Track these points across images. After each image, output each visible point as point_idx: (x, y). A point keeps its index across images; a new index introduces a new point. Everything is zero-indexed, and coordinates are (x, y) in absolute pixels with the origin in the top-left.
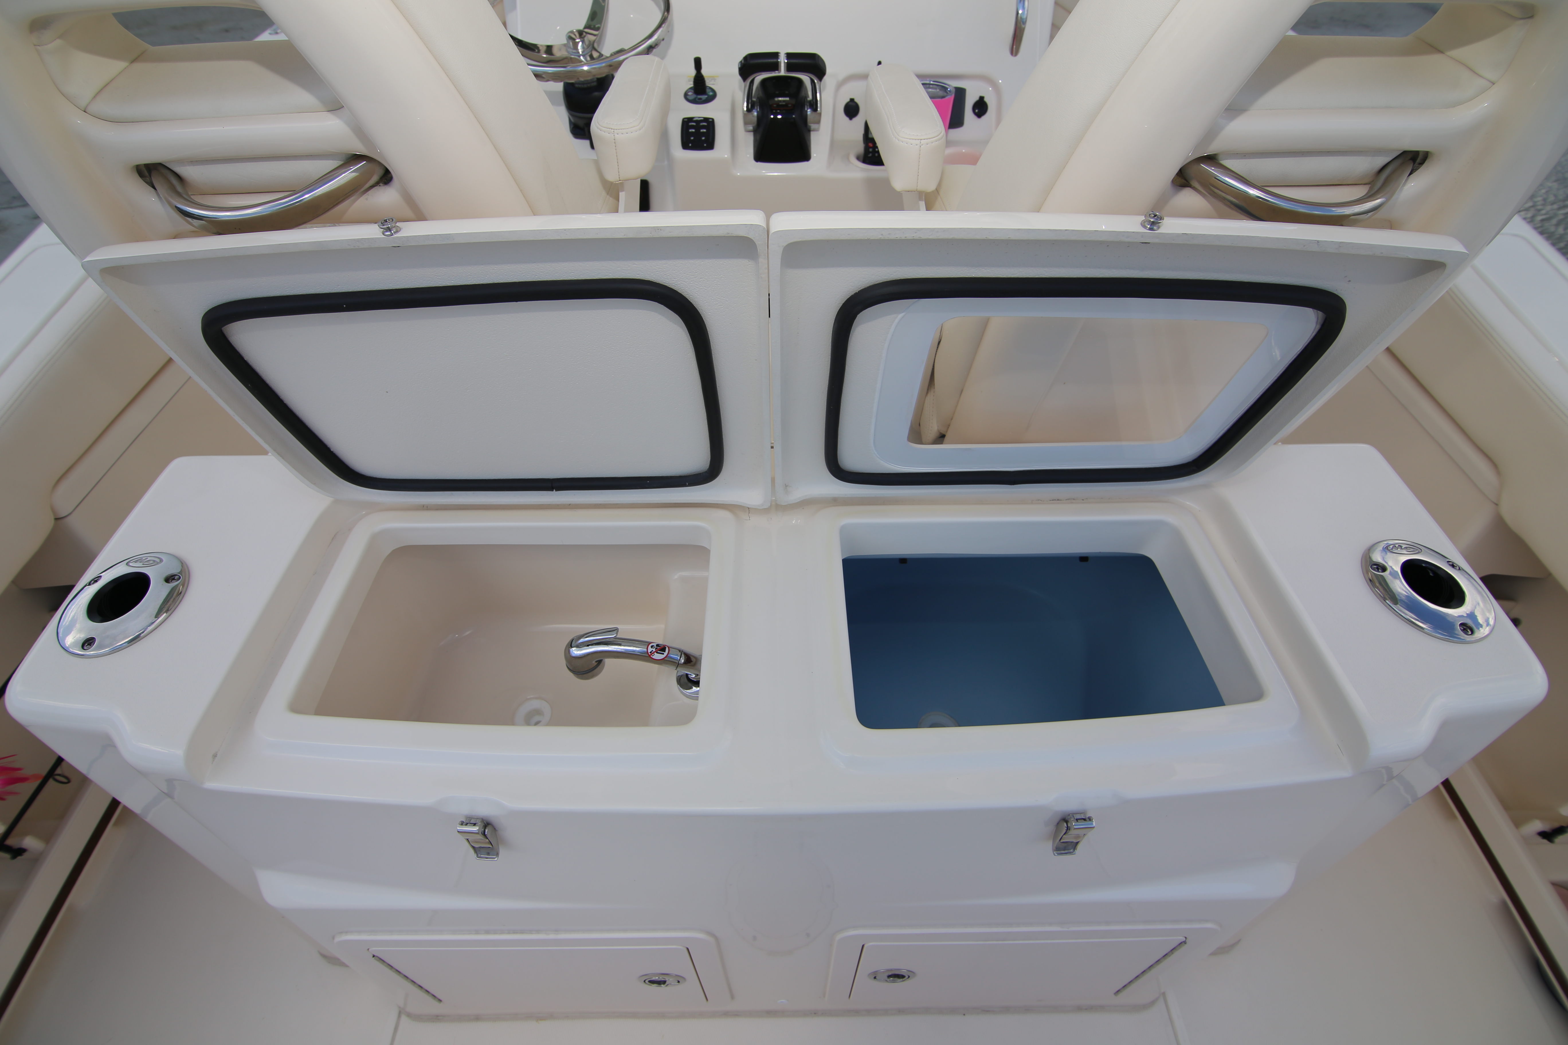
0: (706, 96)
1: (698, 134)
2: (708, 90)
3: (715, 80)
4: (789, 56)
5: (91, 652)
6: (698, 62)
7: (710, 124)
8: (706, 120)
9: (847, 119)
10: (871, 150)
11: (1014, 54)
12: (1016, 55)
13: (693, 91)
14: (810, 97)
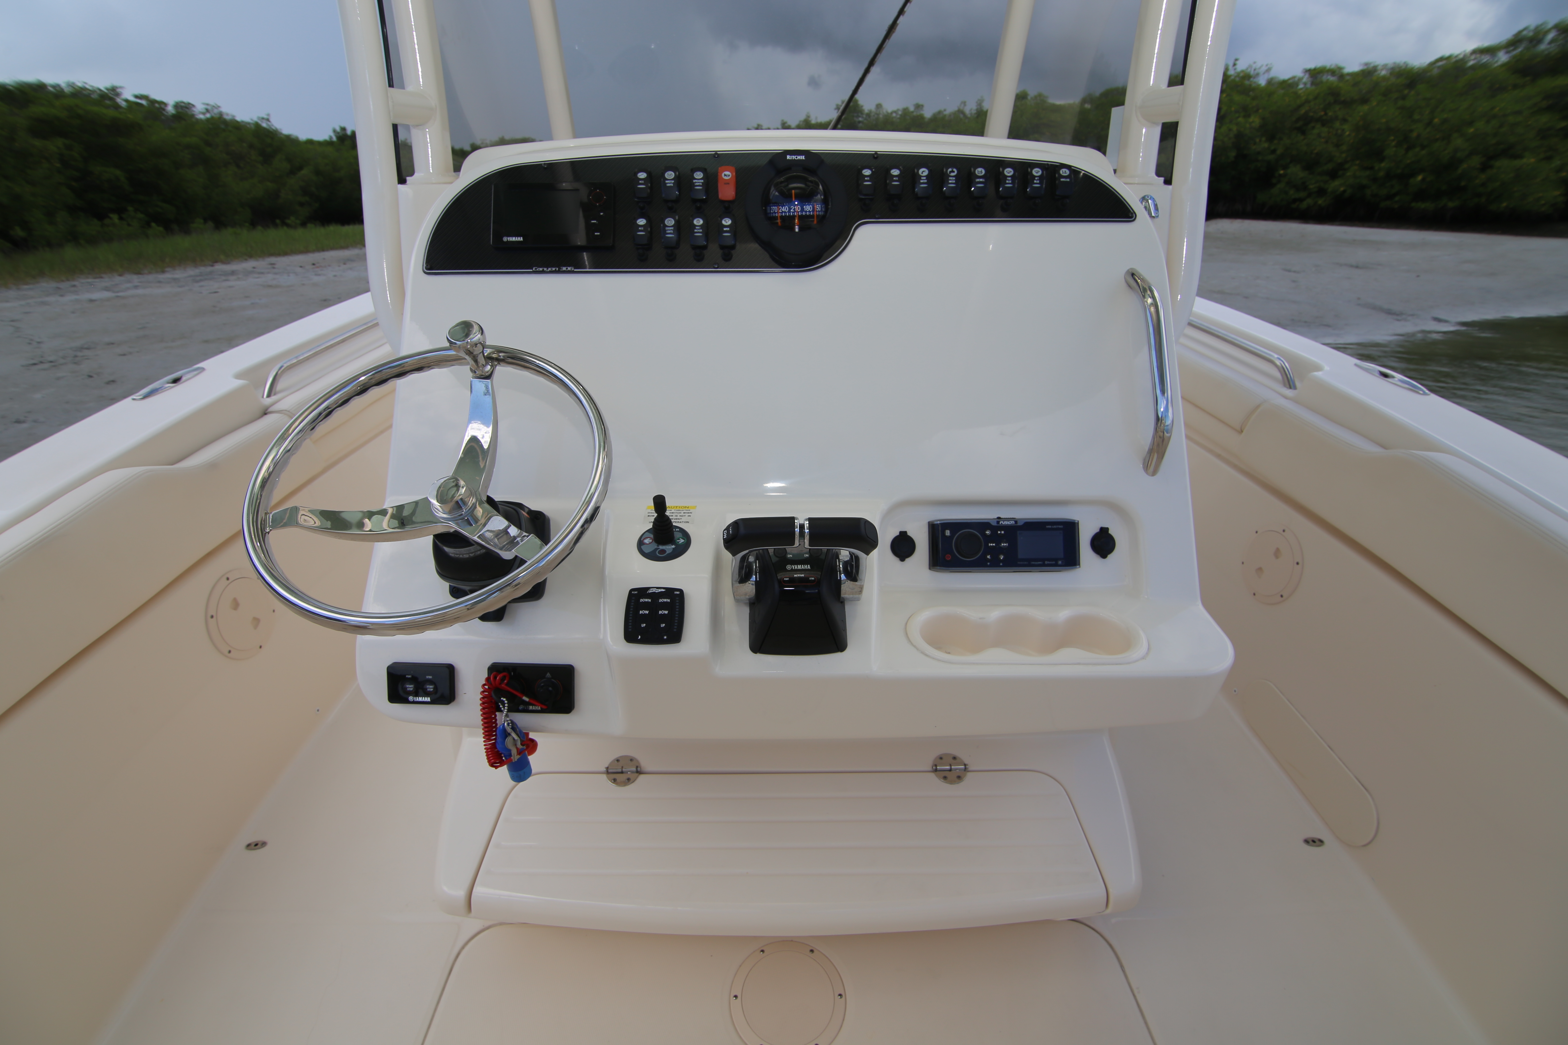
0: (673, 546)
1: (654, 618)
2: (677, 535)
6: (660, 503)
7: (676, 600)
8: (670, 592)
11: (1151, 469)
12: (1154, 473)
13: (652, 536)
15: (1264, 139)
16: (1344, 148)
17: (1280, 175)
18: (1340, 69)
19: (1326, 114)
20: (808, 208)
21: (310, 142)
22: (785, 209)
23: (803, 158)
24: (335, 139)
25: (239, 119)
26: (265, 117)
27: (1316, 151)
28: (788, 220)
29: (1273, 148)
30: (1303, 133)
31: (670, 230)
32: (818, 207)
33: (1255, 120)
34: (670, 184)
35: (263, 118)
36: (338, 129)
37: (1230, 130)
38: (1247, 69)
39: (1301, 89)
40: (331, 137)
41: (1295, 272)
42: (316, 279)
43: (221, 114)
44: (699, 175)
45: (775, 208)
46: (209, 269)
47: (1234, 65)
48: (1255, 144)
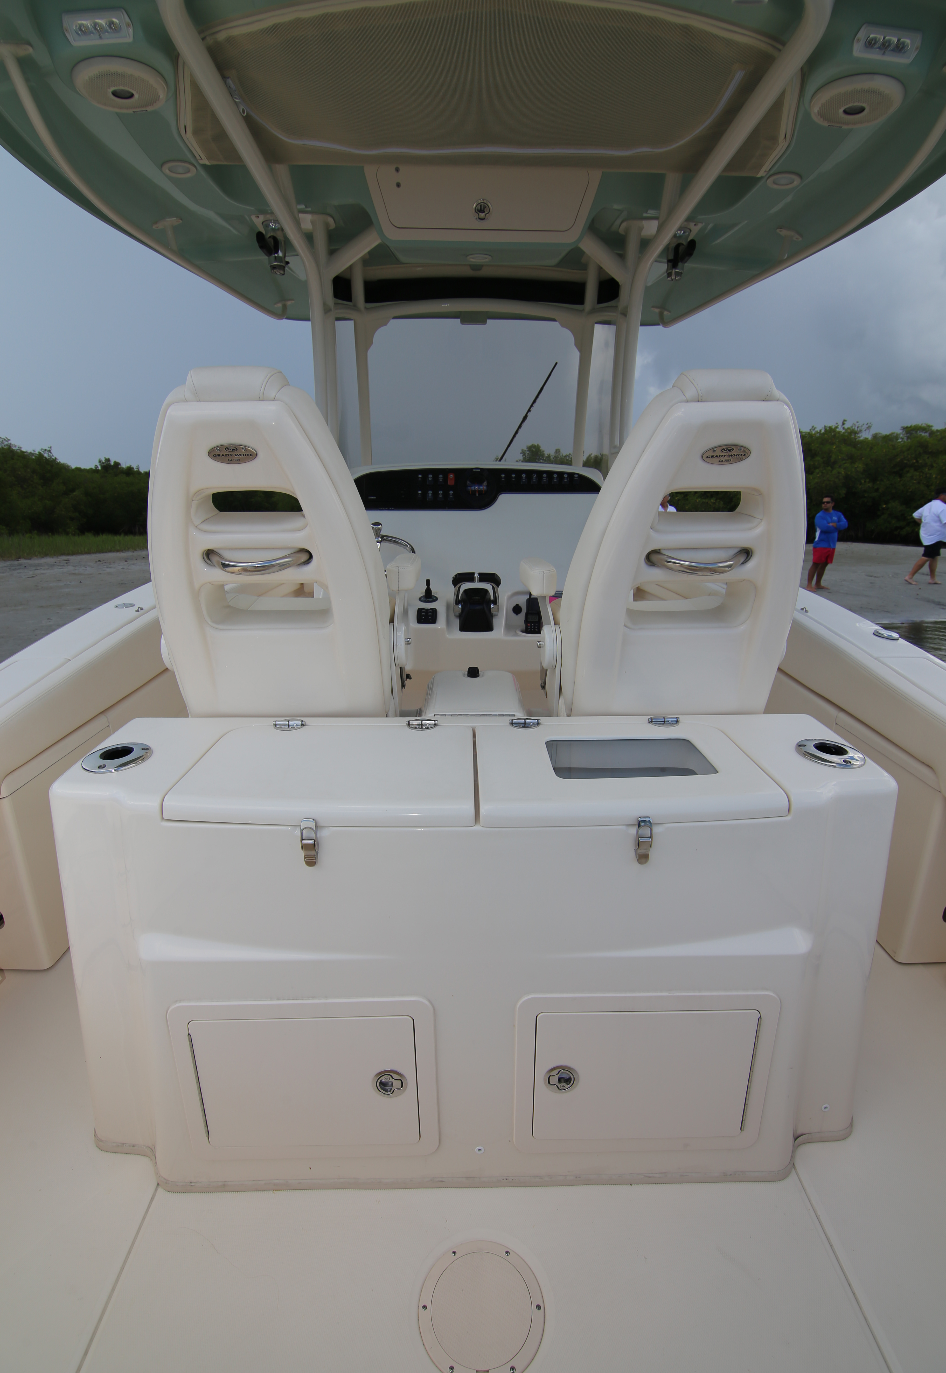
0: (432, 599)
1: (426, 616)
2: (433, 597)
3: (437, 593)
4: (480, 574)
5: (102, 770)
6: (428, 582)
7: (434, 611)
8: (432, 609)
9: (514, 615)
10: (529, 627)
13: (424, 595)
14: (492, 598)
15: (868, 480)
16: (933, 487)
17: (883, 509)
18: (929, 426)
19: (917, 461)
20: (481, 487)
21: (78, 469)
22: (473, 488)
23: (479, 470)
24: (100, 468)
25: (24, 450)
26: (48, 449)
27: (910, 490)
28: (474, 492)
29: (876, 487)
30: (901, 476)
31: (430, 495)
32: (485, 488)
33: (860, 466)
34: (430, 479)
35: (46, 450)
36: (103, 460)
37: (839, 473)
38: (852, 427)
39: (900, 442)
40: (96, 466)
41: (875, 577)
42: (108, 570)
43: (10, 446)
44: (441, 476)
45: (469, 488)
46: (16, 562)
47: (843, 424)
48: (861, 484)
